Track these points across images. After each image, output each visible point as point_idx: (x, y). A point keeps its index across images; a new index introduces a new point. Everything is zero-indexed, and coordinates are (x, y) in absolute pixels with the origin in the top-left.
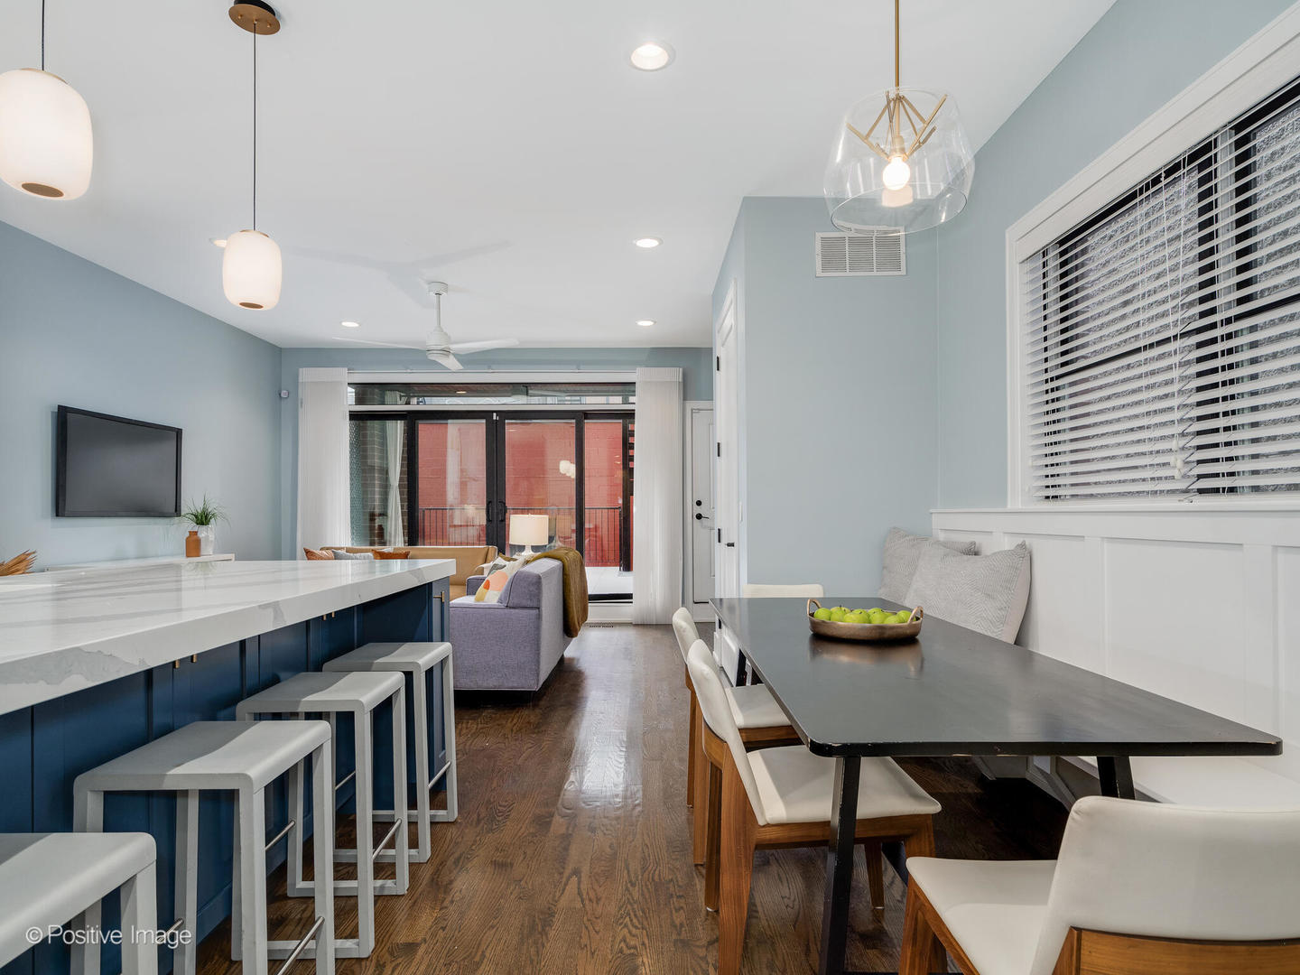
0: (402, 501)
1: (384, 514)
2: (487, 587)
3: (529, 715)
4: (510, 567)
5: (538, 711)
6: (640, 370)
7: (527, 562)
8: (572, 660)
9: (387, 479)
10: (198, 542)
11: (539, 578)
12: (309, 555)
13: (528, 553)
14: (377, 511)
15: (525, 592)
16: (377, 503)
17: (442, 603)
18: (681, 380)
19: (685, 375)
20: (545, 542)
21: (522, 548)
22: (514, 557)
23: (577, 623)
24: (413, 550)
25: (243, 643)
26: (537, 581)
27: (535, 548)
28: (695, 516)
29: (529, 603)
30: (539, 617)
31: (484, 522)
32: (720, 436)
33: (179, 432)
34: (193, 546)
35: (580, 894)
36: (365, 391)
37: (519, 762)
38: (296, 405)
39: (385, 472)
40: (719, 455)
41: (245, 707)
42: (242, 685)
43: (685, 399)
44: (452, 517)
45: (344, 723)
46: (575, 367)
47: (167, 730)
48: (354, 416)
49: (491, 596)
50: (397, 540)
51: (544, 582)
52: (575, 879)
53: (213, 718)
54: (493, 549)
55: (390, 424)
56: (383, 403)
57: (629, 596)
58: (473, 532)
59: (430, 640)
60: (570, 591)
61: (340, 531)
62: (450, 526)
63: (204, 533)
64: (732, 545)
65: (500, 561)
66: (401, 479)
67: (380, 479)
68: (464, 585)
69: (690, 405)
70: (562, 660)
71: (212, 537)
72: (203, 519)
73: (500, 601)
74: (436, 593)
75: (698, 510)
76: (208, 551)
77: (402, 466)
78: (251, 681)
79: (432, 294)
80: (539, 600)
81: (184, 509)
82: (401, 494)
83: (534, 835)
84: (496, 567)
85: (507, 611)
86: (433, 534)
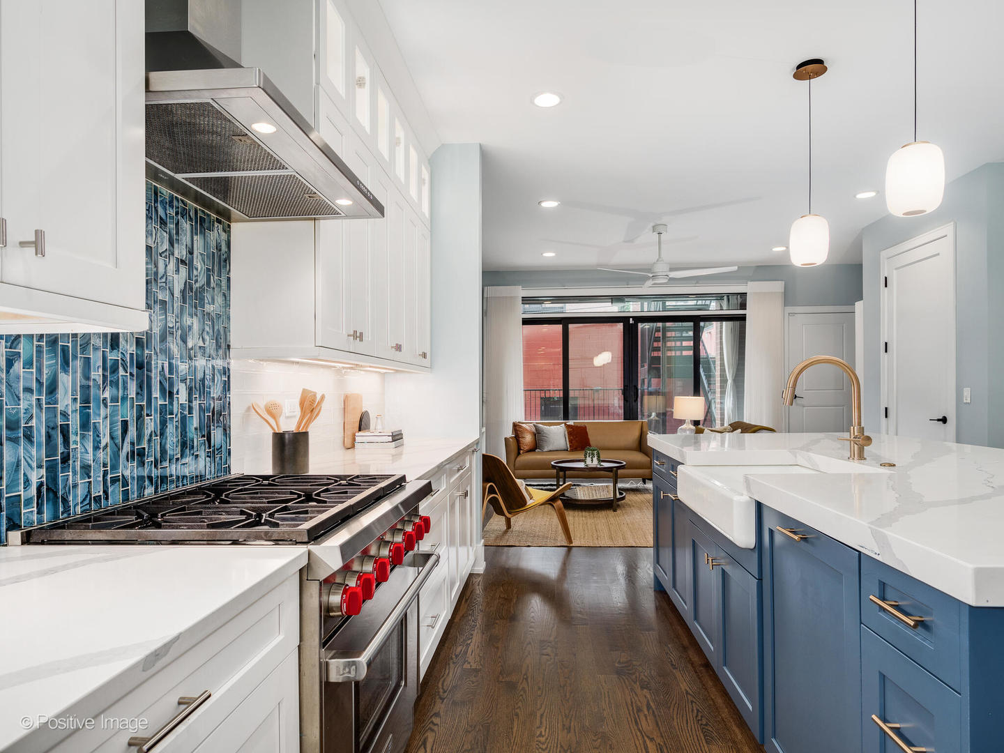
6: (749, 283)
18: (783, 291)
32: (889, 337)
40: (886, 351)
56: (543, 313)
69: (787, 310)
79: (655, 234)
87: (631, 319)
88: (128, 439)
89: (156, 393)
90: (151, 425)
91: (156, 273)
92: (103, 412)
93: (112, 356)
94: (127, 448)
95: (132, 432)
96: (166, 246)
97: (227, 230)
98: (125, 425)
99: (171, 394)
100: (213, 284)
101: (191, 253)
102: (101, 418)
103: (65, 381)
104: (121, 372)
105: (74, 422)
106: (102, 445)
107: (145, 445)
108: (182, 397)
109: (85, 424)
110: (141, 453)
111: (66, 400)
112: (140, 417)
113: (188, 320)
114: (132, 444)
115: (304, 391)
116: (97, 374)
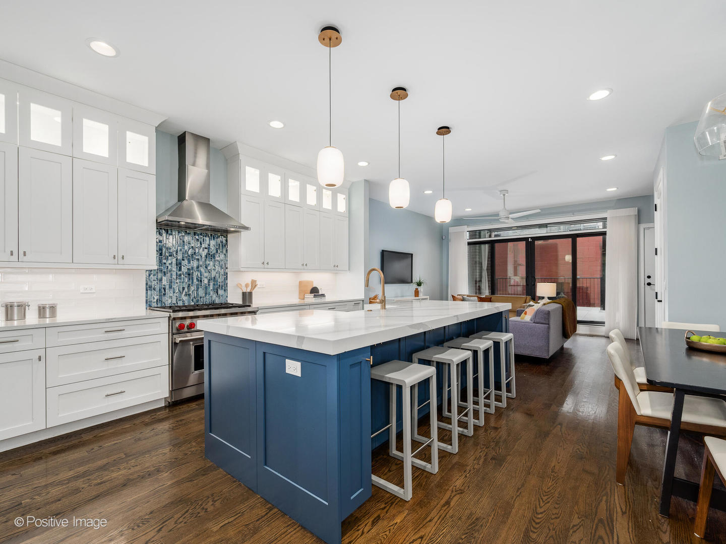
0: (488, 275)
1: (480, 281)
2: (526, 314)
3: (544, 368)
4: (537, 306)
5: (548, 367)
6: (609, 211)
7: (544, 304)
8: (567, 349)
9: (482, 267)
10: (418, 292)
11: (549, 312)
12: (454, 298)
13: (546, 301)
14: (478, 280)
15: (543, 317)
16: (478, 277)
17: (506, 319)
18: (636, 213)
19: (639, 211)
20: (555, 295)
21: (543, 298)
22: (539, 302)
23: (569, 332)
24: (493, 297)
25: (444, 327)
26: (548, 313)
27: (549, 298)
28: (646, 284)
29: (544, 322)
30: (549, 328)
31: (525, 284)
32: (658, 245)
33: (412, 254)
34: (417, 293)
35: (561, 431)
36: (473, 234)
37: (538, 384)
38: (448, 241)
39: (481, 264)
40: (656, 254)
41: (446, 344)
42: (444, 337)
43: (639, 223)
44: (510, 281)
45: (475, 353)
46: (571, 214)
47: (428, 347)
48: (469, 244)
49: (527, 317)
50: (486, 292)
51: (551, 314)
52: (559, 426)
53: (438, 346)
54: (529, 297)
55: (483, 246)
56: (480, 238)
57: (603, 323)
58: (520, 289)
59: (502, 332)
60: (566, 318)
61: (464, 288)
62: (510, 286)
63: (421, 289)
64: (661, 301)
65: (531, 303)
66: (487, 267)
67: (479, 267)
68: (515, 312)
69: (642, 226)
70: (562, 348)
71: (422, 290)
72: (419, 284)
73: (531, 320)
74: (504, 316)
75: (648, 281)
76: (421, 296)
77: (488, 261)
78: (446, 337)
79: (502, 195)
80: (549, 321)
81: (414, 281)
82: (488, 273)
83: (543, 409)
84: (530, 306)
85: (533, 324)
86: (501, 288)
87: (530, 239)
88: (184, 291)
89: (195, 280)
90: (192, 288)
91: (195, 252)
92: (176, 285)
93: (179, 273)
94: (184, 293)
95: (186, 290)
96: (199, 245)
97: (226, 237)
98: (184, 288)
99: (201, 281)
100: (219, 252)
101: (209, 245)
102: (175, 286)
103: (164, 279)
104: (182, 276)
105: (167, 287)
106: (176, 292)
107: (191, 293)
108: (206, 281)
109: (170, 287)
110: (189, 295)
111: (165, 281)
112: (189, 286)
113: (208, 262)
114: (186, 292)
115: (252, 280)
116: (174, 277)
